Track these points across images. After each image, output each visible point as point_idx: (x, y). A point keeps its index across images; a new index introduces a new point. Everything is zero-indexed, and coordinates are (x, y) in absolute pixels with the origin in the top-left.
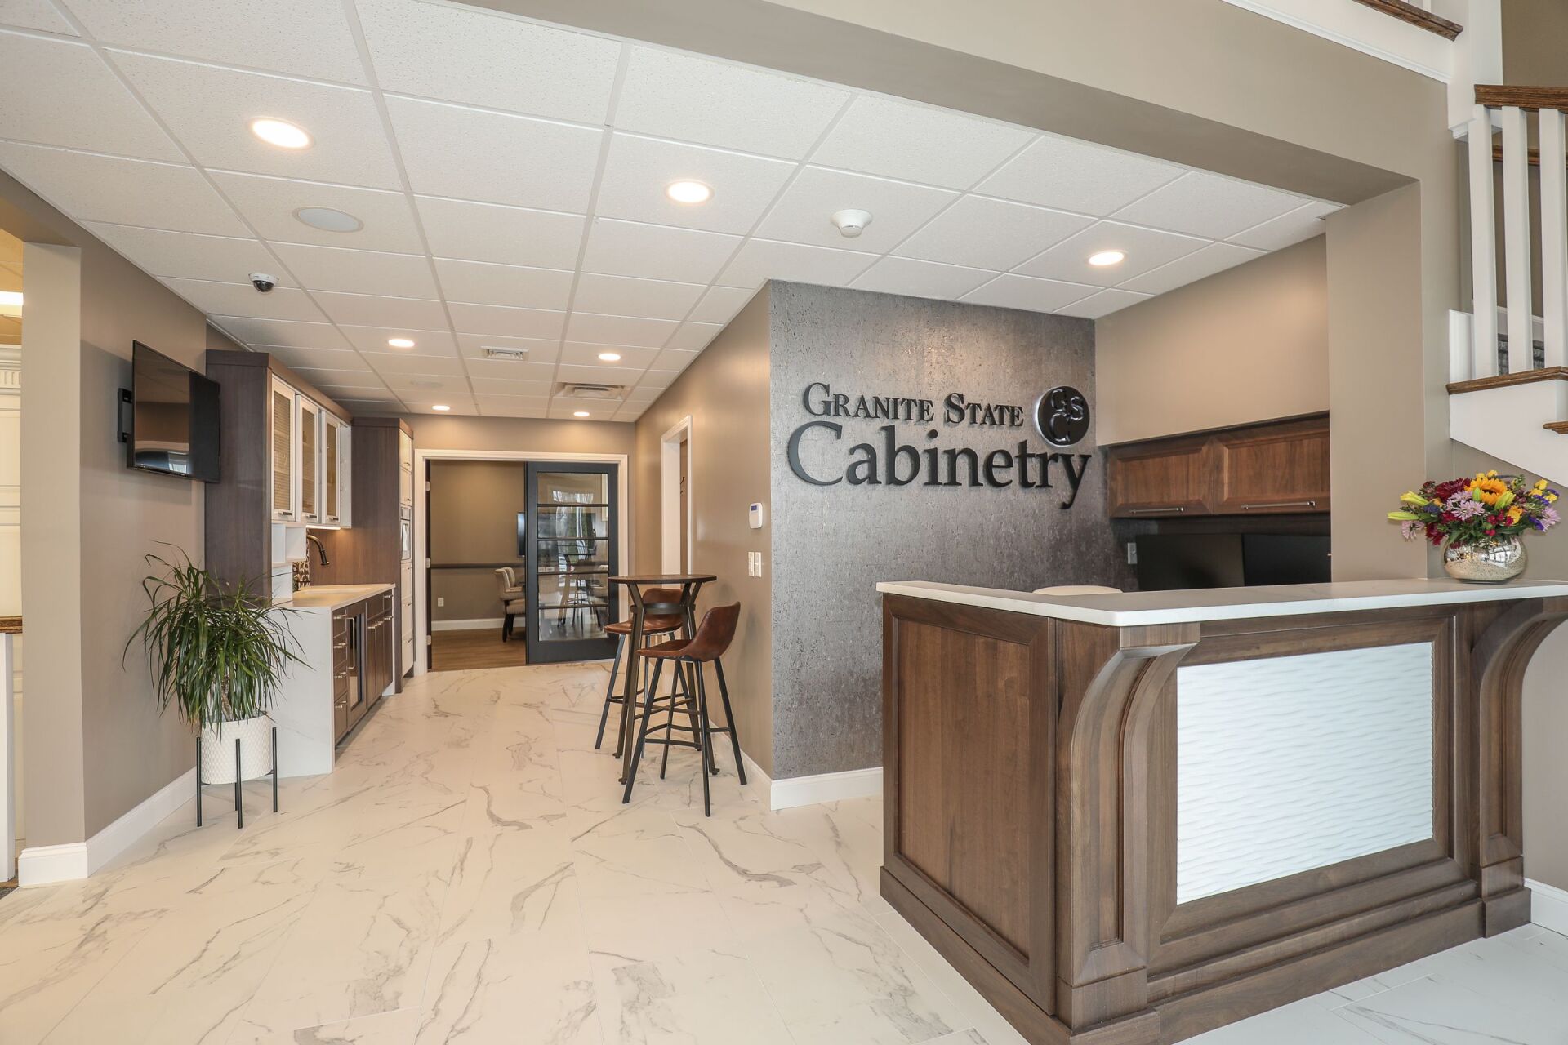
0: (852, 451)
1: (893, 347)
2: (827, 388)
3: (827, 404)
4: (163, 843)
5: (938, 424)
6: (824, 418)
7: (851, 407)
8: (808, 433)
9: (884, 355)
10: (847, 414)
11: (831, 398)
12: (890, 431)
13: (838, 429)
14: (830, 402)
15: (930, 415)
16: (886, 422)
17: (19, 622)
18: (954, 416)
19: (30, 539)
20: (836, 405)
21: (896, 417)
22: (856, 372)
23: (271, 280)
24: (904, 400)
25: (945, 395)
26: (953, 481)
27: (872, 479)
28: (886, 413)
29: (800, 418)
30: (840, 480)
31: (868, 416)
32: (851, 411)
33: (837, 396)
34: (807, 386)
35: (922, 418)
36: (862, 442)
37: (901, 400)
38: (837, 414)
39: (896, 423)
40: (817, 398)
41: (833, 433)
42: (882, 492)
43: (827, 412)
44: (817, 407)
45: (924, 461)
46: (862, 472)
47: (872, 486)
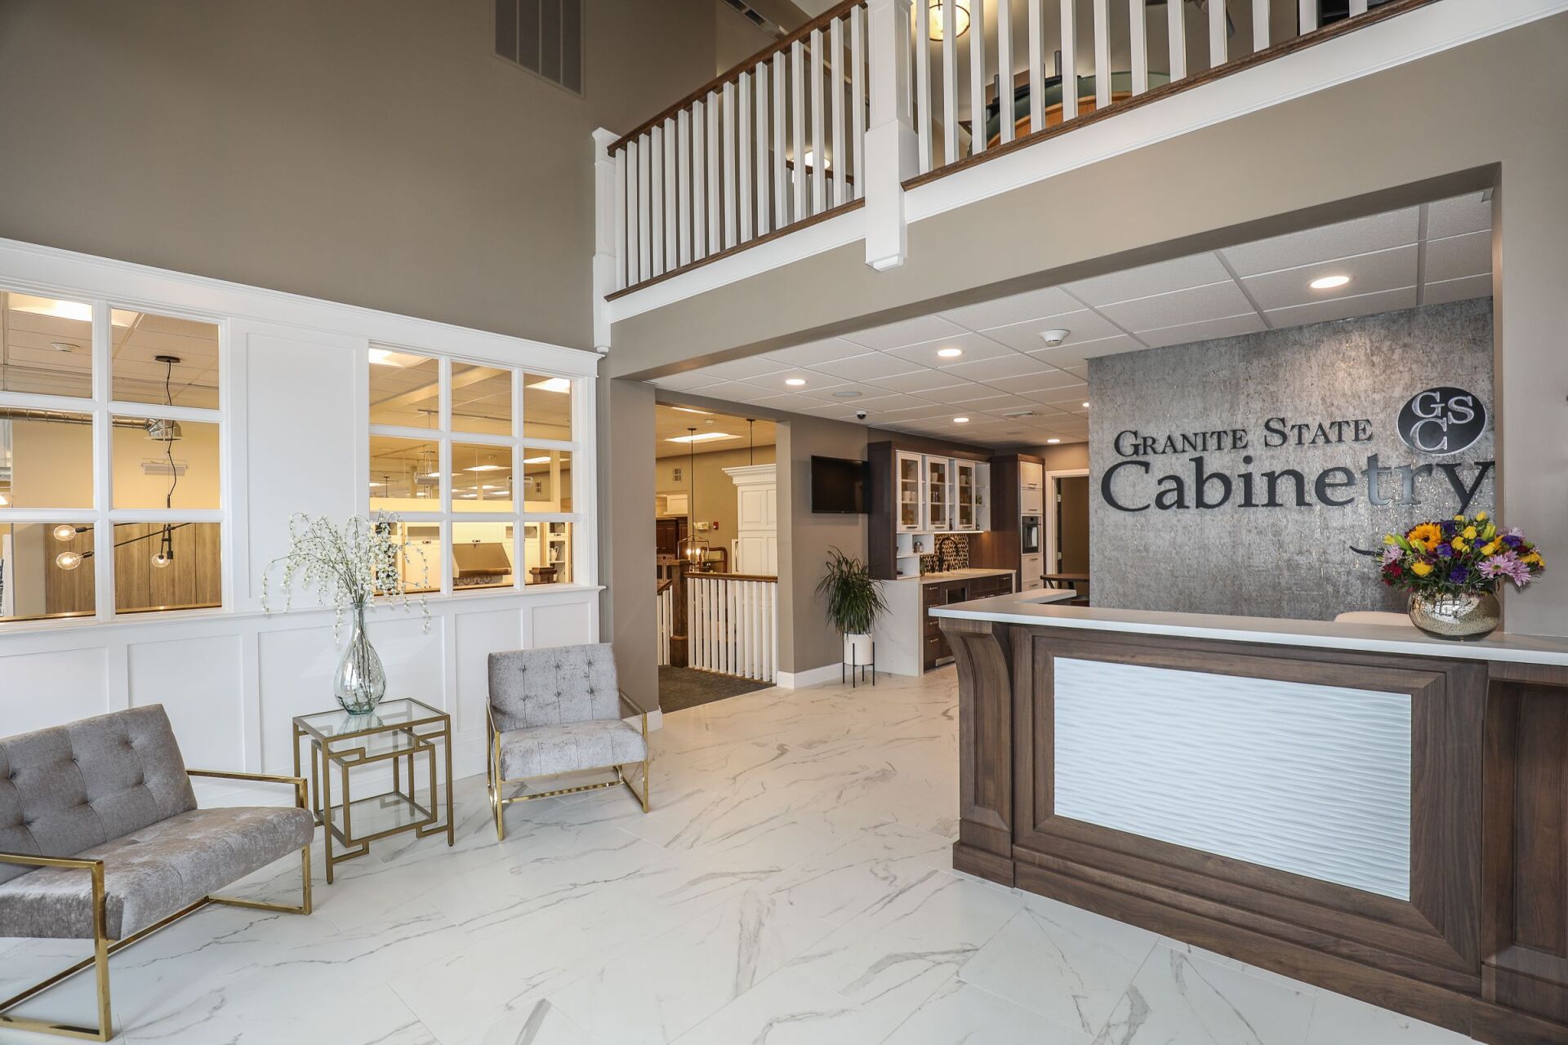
0: (1160, 482)
1: (1204, 387)
2: (1135, 434)
3: (1136, 447)
4: (824, 686)
5: (1256, 449)
6: (1135, 458)
7: (1159, 447)
8: (1121, 470)
9: (1193, 396)
10: (1155, 452)
11: (1140, 441)
12: (1199, 462)
13: (1146, 466)
14: (1138, 445)
15: (1244, 444)
16: (1196, 455)
17: (776, 578)
18: (1276, 439)
19: (780, 544)
20: (1146, 445)
21: (1205, 449)
22: (1164, 415)
23: (864, 413)
24: (1213, 433)
25: (1262, 422)
26: (1272, 502)
27: (1180, 503)
28: (1195, 448)
29: (1115, 459)
30: (1148, 506)
31: (1175, 451)
32: (1160, 448)
33: (1145, 439)
34: (1117, 435)
35: (1234, 447)
36: (1172, 474)
37: (1210, 432)
38: (1145, 453)
39: (1205, 455)
40: (1127, 443)
41: (1143, 468)
42: (1191, 515)
43: (1136, 452)
44: (1129, 450)
45: (1238, 486)
46: (1170, 498)
47: (1181, 510)
